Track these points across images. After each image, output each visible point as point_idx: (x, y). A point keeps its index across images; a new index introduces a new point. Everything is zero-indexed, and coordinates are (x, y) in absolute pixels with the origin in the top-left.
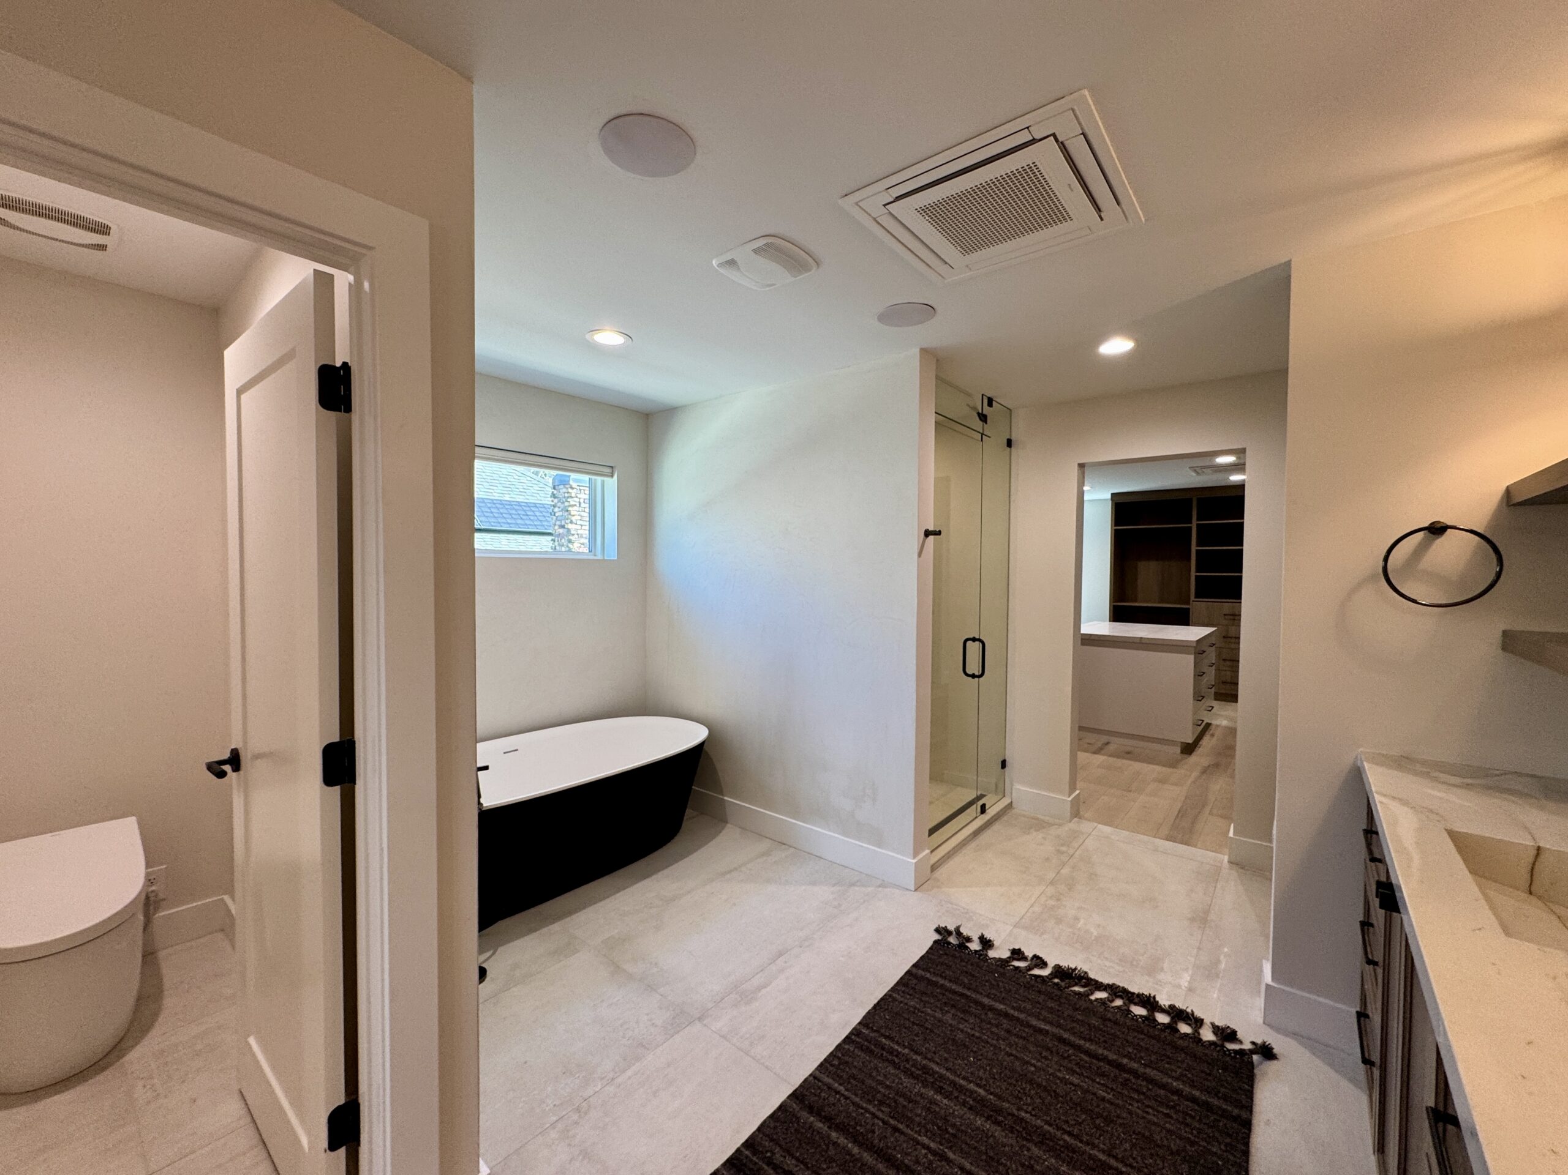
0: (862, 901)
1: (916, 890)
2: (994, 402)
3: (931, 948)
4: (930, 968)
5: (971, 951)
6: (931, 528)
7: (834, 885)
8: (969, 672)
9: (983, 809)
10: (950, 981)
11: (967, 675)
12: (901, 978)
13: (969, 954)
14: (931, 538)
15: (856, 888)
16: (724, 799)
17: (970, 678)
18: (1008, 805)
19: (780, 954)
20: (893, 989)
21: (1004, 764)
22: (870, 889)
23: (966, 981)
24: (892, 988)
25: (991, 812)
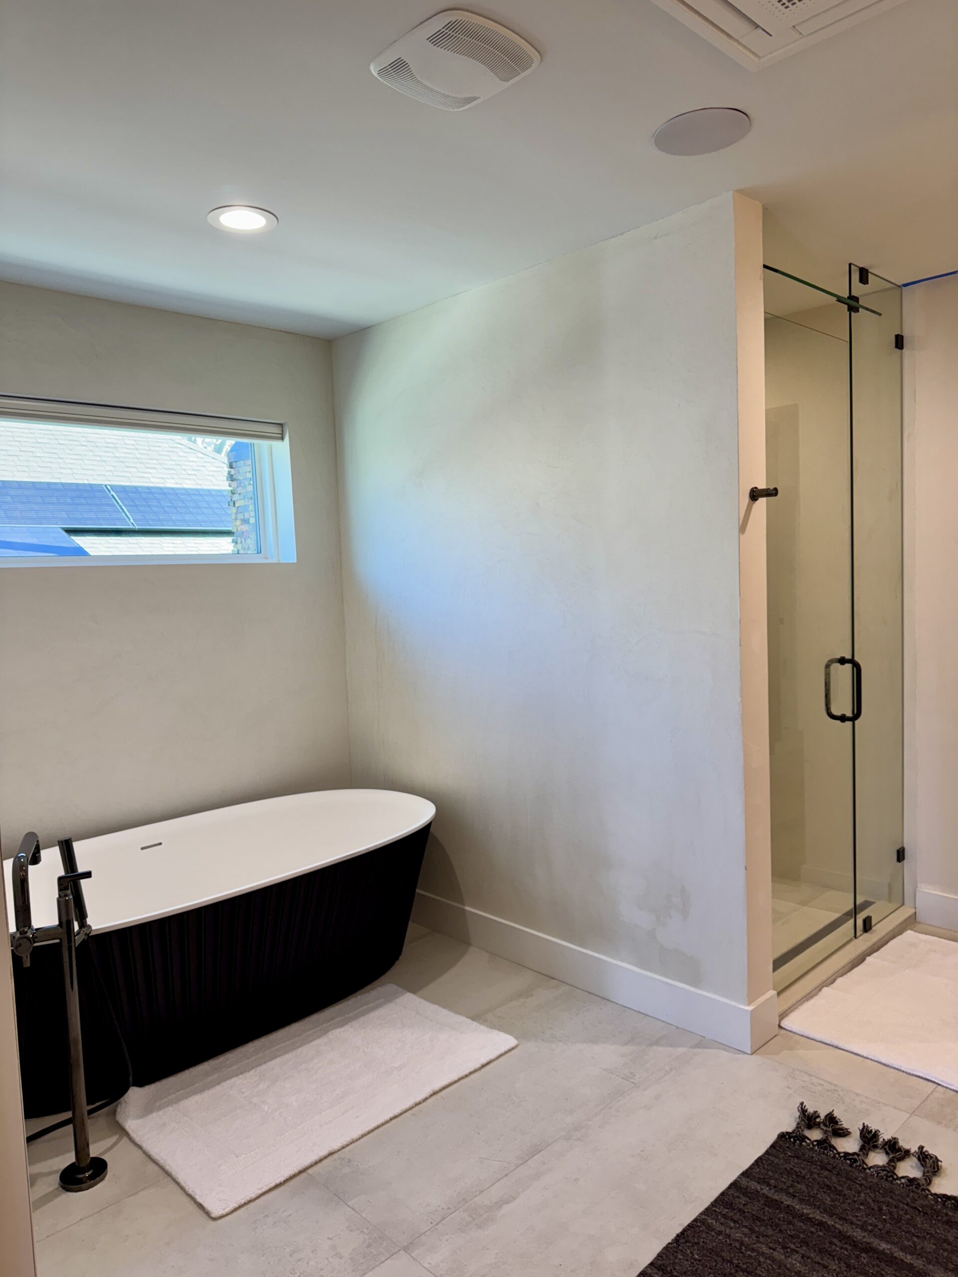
0: (667, 1068)
1: (752, 1054)
2: (870, 276)
3: (773, 1146)
4: (770, 1178)
5: (839, 1153)
6: (762, 485)
7: (626, 1044)
8: (836, 712)
9: (867, 926)
10: (801, 1201)
11: (833, 717)
12: (723, 1194)
13: (834, 1157)
14: (762, 501)
15: (660, 1049)
16: (464, 910)
17: (838, 722)
18: (910, 917)
19: (535, 1151)
20: (708, 1211)
21: (901, 855)
22: (681, 1050)
23: (828, 1201)
24: (706, 1209)
25: (880, 930)
